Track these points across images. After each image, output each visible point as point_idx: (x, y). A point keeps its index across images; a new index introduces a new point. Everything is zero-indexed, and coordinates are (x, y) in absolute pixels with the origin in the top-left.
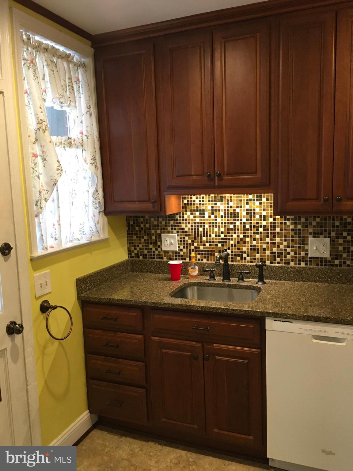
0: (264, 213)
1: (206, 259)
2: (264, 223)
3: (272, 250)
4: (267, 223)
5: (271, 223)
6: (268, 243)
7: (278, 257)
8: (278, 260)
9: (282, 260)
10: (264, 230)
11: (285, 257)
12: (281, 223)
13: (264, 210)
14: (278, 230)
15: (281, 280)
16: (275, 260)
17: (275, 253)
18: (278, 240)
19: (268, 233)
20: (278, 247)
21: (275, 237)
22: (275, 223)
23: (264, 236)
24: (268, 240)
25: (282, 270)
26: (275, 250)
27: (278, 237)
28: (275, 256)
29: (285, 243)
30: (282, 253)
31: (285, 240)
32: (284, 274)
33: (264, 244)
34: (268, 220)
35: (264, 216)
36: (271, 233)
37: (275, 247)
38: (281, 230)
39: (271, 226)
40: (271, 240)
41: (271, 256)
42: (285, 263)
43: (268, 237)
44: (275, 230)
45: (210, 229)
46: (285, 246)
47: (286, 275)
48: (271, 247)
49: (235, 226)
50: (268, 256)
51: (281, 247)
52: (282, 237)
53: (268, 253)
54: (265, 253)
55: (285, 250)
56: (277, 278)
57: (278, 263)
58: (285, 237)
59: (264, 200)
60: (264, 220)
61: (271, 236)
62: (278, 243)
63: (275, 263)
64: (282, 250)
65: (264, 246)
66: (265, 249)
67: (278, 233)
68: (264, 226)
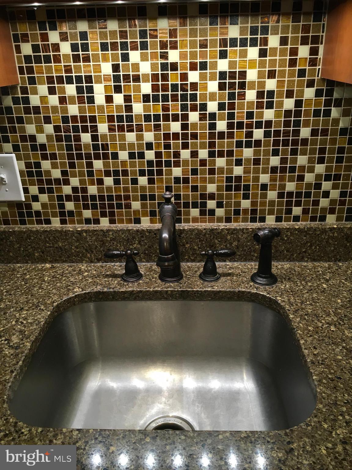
0: (271, 84)
1: (107, 219)
2: (269, 114)
3: (283, 187)
4: (277, 115)
5: (288, 113)
6: (274, 170)
7: (298, 204)
8: (297, 211)
9: (305, 212)
10: (267, 134)
11: (316, 203)
12: (317, 113)
13: (272, 75)
14: (305, 132)
15: (302, 259)
16: (289, 212)
17: (290, 194)
18: (302, 160)
19: (276, 143)
20: (301, 178)
21: (294, 152)
22: (298, 114)
23: (266, 153)
24: (275, 161)
25: (308, 236)
26: (290, 187)
27: (304, 153)
28: (289, 203)
29: (320, 169)
30: (308, 195)
31: (321, 161)
32: (311, 246)
33: (265, 172)
34: (281, 104)
35: (271, 94)
36: (286, 143)
37: (291, 180)
38: (314, 133)
39: (287, 124)
40: (284, 161)
41: (280, 204)
42: (313, 219)
43: (275, 153)
44: (297, 133)
45: (113, 138)
46: (318, 177)
47: (316, 248)
48: (282, 179)
49: (184, 127)
50: (272, 203)
51: (309, 178)
52: (313, 151)
53: (272, 195)
54: (264, 196)
55: (318, 186)
56: (293, 255)
57: (296, 219)
58: (322, 151)
59: (274, 41)
60: (270, 106)
61: (285, 152)
62: (302, 168)
63: (288, 220)
64: (309, 185)
65: (265, 178)
66: (264, 187)
67: (305, 142)
68: (269, 124)
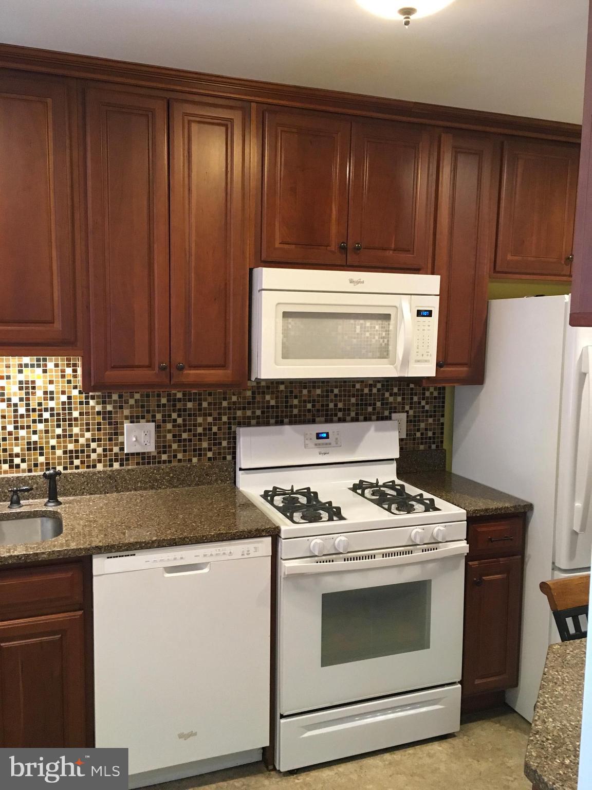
0: (51, 388)
2: (51, 404)
3: (66, 447)
4: (57, 404)
5: (64, 403)
6: (59, 436)
7: (77, 457)
8: (77, 462)
9: (82, 462)
10: (52, 415)
11: (89, 456)
12: (81, 403)
13: (51, 382)
14: (76, 414)
15: (83, 494)
16: (72, 463)
17: (71, 452)
18: (76, 430)
19: (58, 420)
20: (77, 441)
21: (70, 425)
22: (70, 403)
23: (52, 426)
24: (59, 431)
25: (85, 478)
26: (71, 447)
27: (76, 426)
28: (71, 457)
29: (88, 435)
30: (83, 451)
31: (88, 430)
32: (87, 484)
33: (53, 438)
34: (58, 398)
35: (52, 393)
36: (64, 420)
37: (70, 442)
38: (81, 414)
39: (64, 409)
40: (64, 430)
41: (65, 458)
42: (88, 467)
43: (59, 426)
44: (70, 414)
46: (87, 440)
47: (91, 485)
48: (65, 442)
50: (59, 458)
51: (82, 441)
52: (82, 425)
53: (59, 453)
54: (54, 453)
55: (88, 446)
56: (76, 491)
57: (77, 467)
58: (88, 424)
59: (50, 365)
60: (52, 399)
61: (64, 425)
62: (77, 435)
63: (71, 468)
64: (82, 445)
65: (53, 442)
66: (53, 448)
67: (76, 419)
68: (52, 409)
